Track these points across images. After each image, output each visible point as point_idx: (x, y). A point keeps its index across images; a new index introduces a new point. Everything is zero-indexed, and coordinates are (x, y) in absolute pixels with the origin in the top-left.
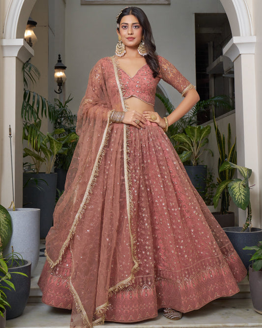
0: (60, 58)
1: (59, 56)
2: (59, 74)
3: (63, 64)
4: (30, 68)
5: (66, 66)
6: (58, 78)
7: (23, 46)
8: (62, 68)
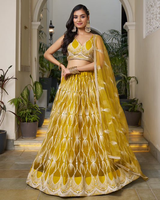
0: (51, 22)
1: (51, 21)
2: (51, 30)
3: (52, 25)
4: (42, 33)
5: (54, 26)
6: (50, 32)
7: (40, 25)
8: (52, 27)
